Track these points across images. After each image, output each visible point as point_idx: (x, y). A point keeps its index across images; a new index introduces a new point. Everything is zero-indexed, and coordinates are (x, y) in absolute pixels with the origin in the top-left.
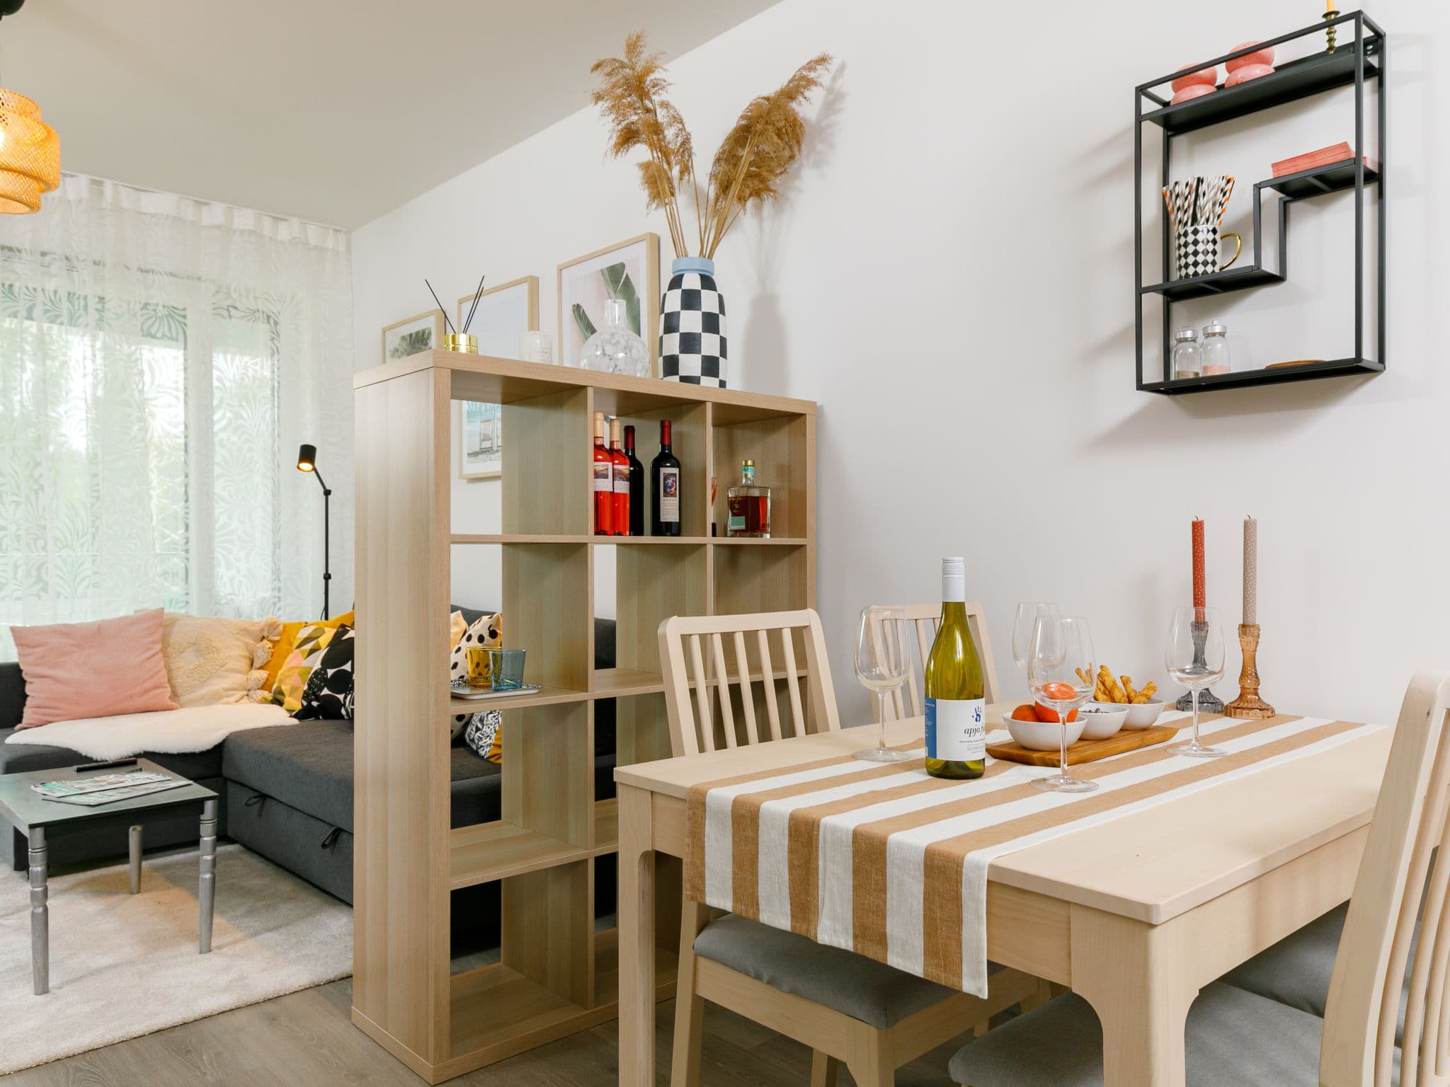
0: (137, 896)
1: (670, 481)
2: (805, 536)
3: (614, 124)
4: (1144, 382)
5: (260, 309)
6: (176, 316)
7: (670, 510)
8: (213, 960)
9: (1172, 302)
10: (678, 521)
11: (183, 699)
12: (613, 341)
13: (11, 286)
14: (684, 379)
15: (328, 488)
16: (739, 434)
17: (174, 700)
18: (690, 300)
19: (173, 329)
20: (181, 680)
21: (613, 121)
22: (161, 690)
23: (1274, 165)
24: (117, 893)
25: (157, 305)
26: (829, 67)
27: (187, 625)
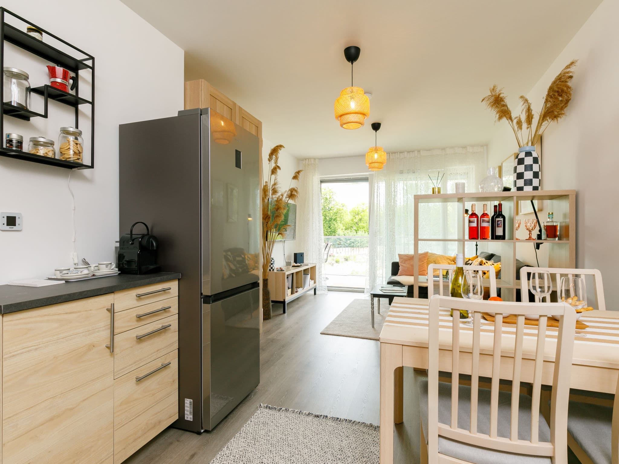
1: (499, 223)
7: (499, 232)
18: (521, 162)
22: (424, 271)
26: (575, 65)
27: (434, 256)
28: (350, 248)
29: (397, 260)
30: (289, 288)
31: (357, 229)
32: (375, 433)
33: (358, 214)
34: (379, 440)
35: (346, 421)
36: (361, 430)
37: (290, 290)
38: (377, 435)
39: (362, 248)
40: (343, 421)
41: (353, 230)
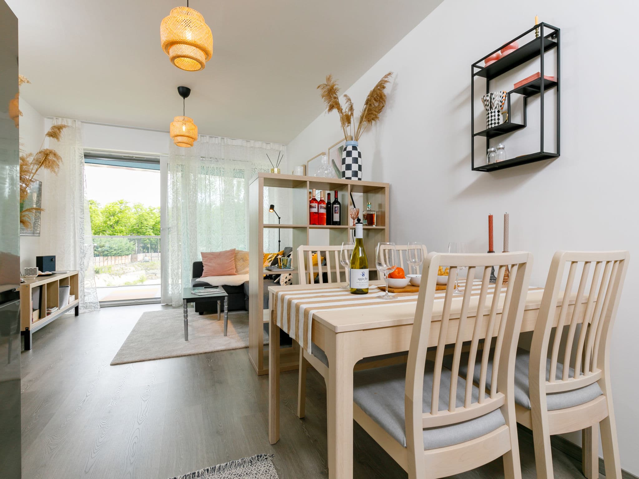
0: (220, 321)
1: (336, 209)
2: (384, 226)
3: (327, 103)
4: (474, 167)
5: (263, 168)
6: (241, 171)
7: (336, 217)
8: (226, 338)
9: (490, 139)
10: (339, 221)
11: (239, 272)
12: (322, 168)
13: (204, 167)
14: (347, 178)
15: (279, 217)
16: (370, 195)
17: (237, 272)
18: (349, 154)
19: (241, 175)
20: (238, 267)
21: (327, 102)
22: (233, 270)
23: (515, 85)
24: (215, 320)
25: (237, 169)
26: (392, 76)
27: (241, 253)
28: (101, 258)
29: (200, 259)
30: (34, 310)
31: (112, 234)
32: (253, 468)
33: (114, 215)
34: (263, 475)
35: (208, 472)
36: (235, 473)
37: (37, 312)
38: (258, 470)
39: (119, 257)
40: (203, 474)
41: (107, 235)
